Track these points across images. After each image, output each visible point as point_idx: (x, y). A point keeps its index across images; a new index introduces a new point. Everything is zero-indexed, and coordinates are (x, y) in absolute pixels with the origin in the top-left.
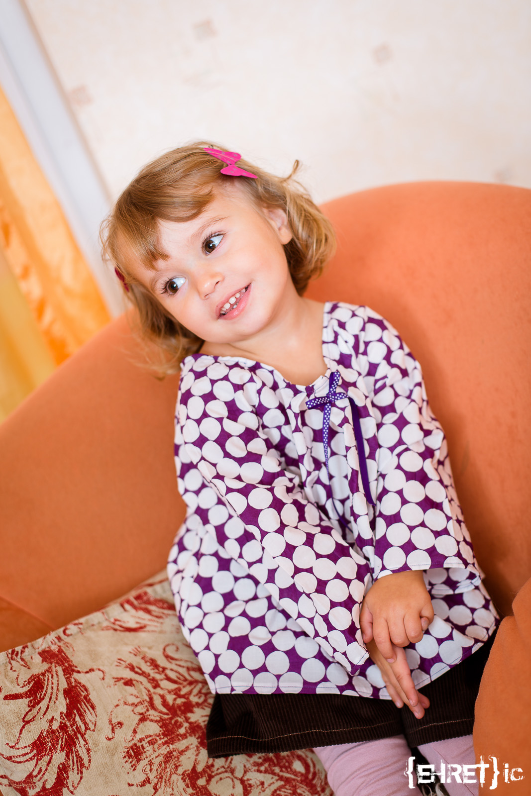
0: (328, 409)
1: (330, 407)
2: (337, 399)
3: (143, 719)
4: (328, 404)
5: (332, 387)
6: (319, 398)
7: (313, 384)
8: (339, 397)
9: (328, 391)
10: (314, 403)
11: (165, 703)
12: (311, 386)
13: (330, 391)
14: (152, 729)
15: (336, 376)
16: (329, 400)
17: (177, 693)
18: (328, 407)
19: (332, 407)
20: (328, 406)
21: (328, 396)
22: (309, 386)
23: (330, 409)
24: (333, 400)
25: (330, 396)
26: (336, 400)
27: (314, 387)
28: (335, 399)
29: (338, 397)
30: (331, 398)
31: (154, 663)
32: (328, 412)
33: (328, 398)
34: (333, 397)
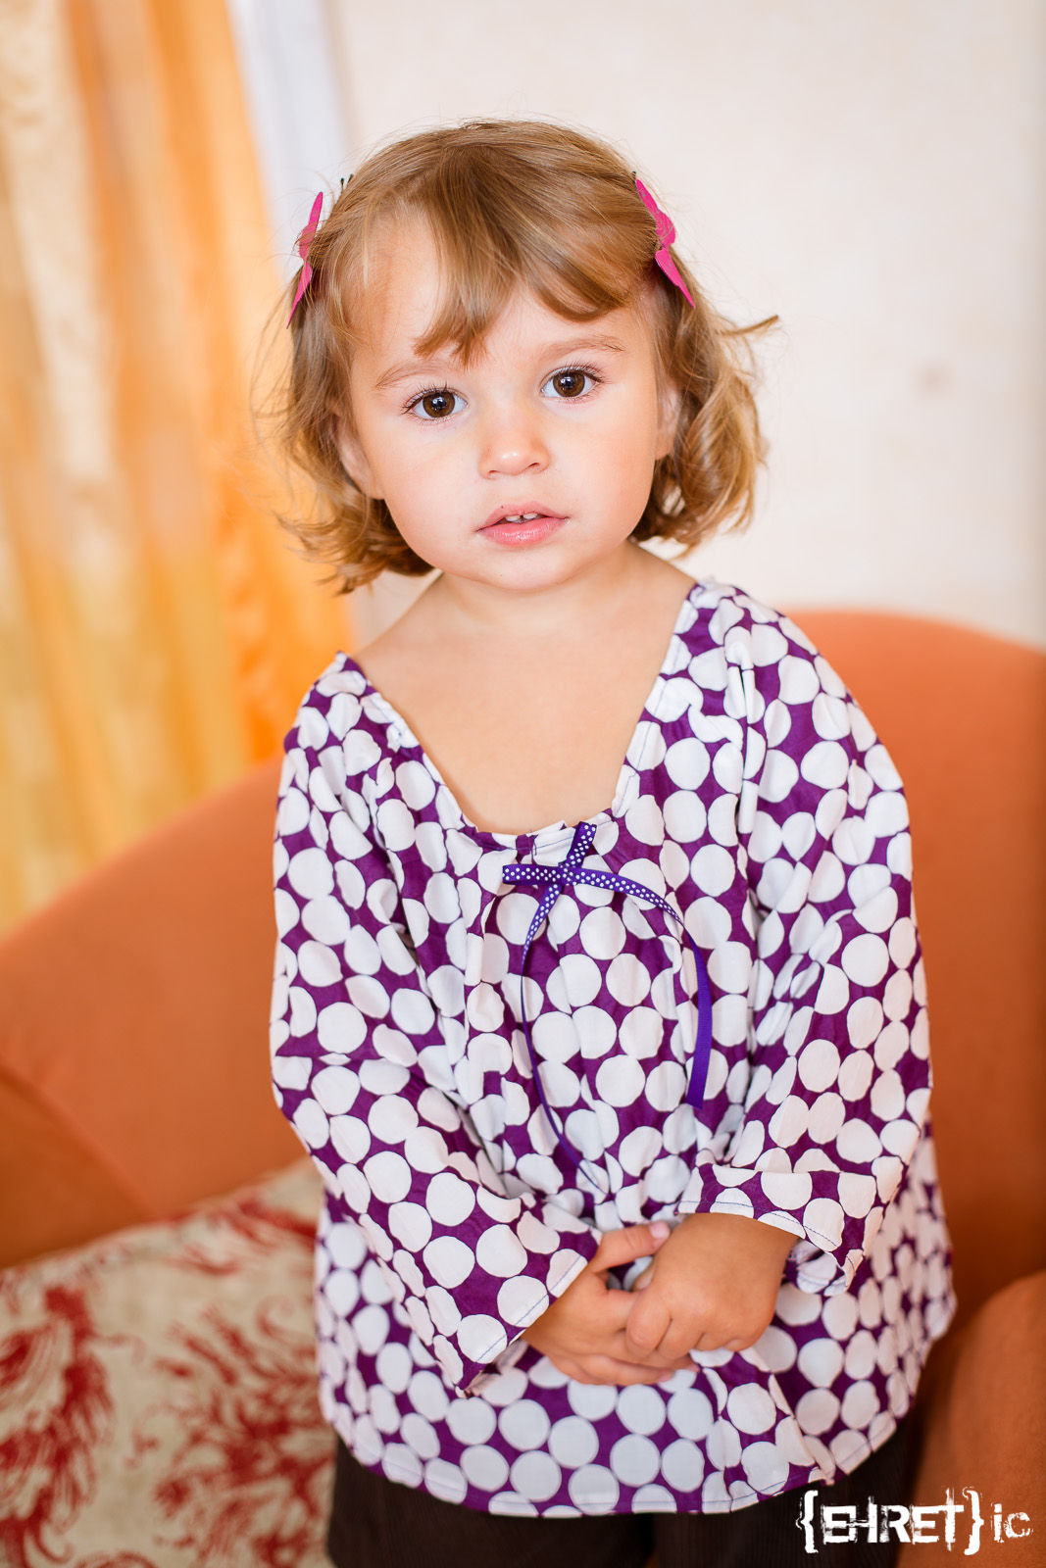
0: (552, 896)
1: (557, 892)
2: (579, 882)
3: (197, 1439)
4: (555, 886)
5: (574, 854)
6: (542, 868)
7: (535, 834)
8: (584, 878)
9: (565, 859)
10: (529, 874)
11: (241, 1416)
12: (529, 835)
13: (568, 860)
14: (211, 1458)
15: (585, 834)
16: (558, 876)
17: (266, 1399)
18: (553, 892)
19: (562, 892)
20: (554, 890)
21: (559, 870)
22: (525, 836)
23: (556, 898)
24: (569, 879)
25: (566, 870)
26: (575, 883)
27: (536, 841)
28: (573, 879)
29: (582, 877)
30: (565, 876)
31: (235, 1339)
32: (549, 902)
33: (557, 873)
34: (571, 874)
